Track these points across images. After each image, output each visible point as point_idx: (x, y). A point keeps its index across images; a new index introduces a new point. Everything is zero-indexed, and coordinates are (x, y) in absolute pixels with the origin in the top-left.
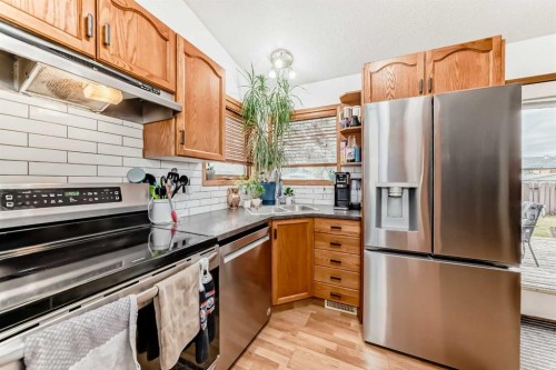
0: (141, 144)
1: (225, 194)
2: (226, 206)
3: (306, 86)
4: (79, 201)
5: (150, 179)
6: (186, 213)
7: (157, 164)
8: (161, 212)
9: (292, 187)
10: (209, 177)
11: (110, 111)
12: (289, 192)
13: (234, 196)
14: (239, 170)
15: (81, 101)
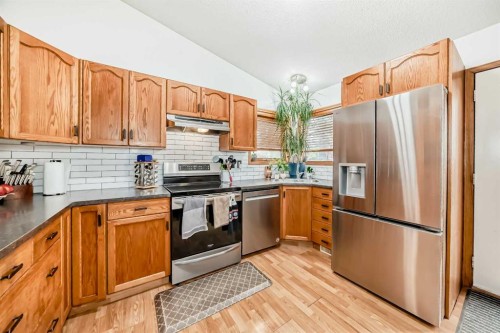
0: (218, 145)
1: (263, 169)
2: (264, 177)
3: (321, 91)
4: (197, 169)
5: (221, 161)
6: (238, 179)
7: (225, 154)
8: (225, 176)
9: (311, 166)
10: (253, 160)
11: (206, 134)
12: (310, 170)
13: (268, 171)
14: (277, 155)
15: (197, 132)
